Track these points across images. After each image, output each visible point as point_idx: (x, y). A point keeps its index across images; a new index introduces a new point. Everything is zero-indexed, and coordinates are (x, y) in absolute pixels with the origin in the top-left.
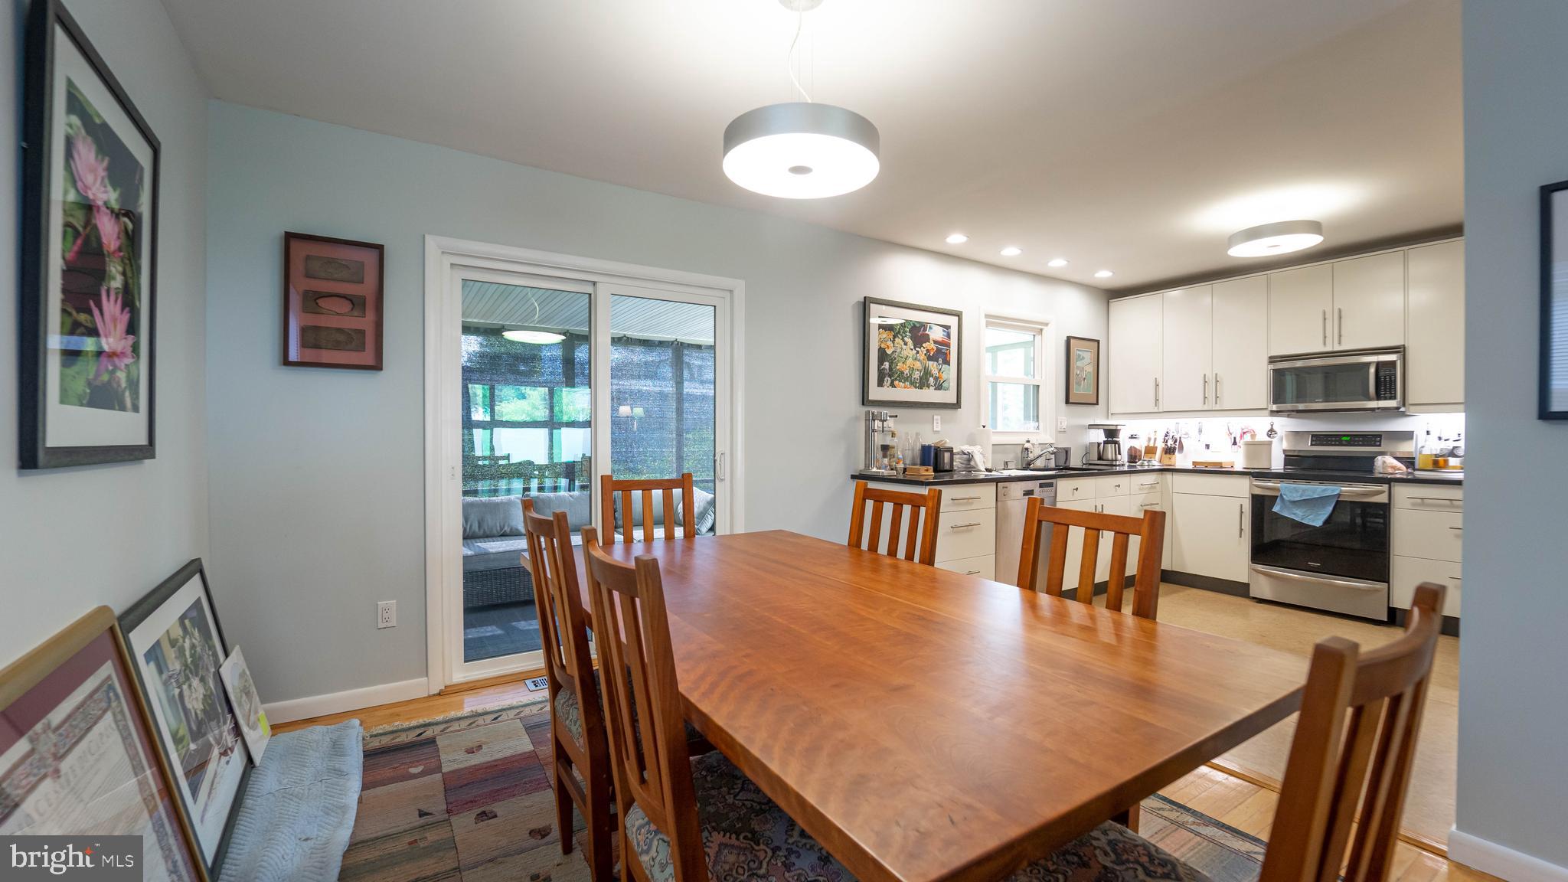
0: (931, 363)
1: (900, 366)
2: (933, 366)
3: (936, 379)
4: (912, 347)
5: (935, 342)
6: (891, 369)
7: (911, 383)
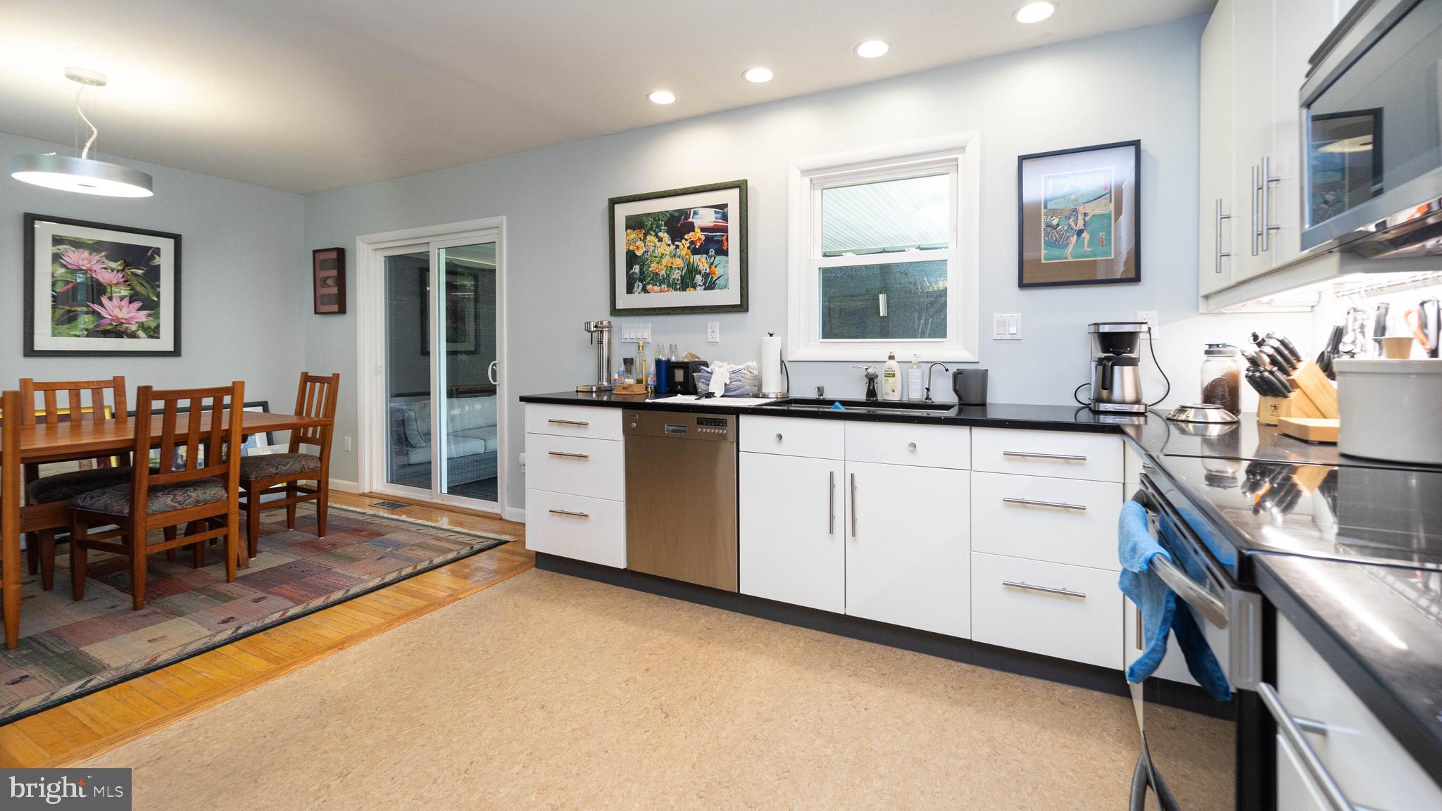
0: (697, 257)
1: (654, 267)
2: (701, 261)
3: (706, 276)
4: (670, 242)
5: (703, 230)
6: (642, 272)
7: (669, 285)
